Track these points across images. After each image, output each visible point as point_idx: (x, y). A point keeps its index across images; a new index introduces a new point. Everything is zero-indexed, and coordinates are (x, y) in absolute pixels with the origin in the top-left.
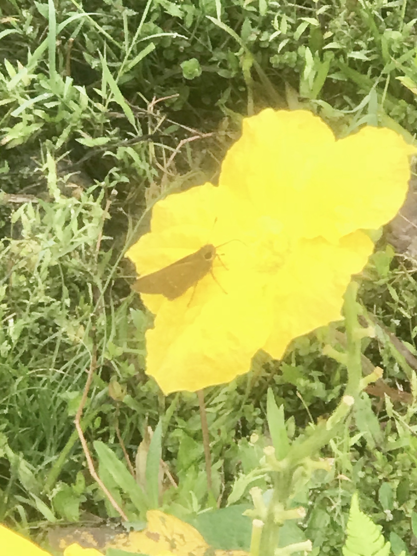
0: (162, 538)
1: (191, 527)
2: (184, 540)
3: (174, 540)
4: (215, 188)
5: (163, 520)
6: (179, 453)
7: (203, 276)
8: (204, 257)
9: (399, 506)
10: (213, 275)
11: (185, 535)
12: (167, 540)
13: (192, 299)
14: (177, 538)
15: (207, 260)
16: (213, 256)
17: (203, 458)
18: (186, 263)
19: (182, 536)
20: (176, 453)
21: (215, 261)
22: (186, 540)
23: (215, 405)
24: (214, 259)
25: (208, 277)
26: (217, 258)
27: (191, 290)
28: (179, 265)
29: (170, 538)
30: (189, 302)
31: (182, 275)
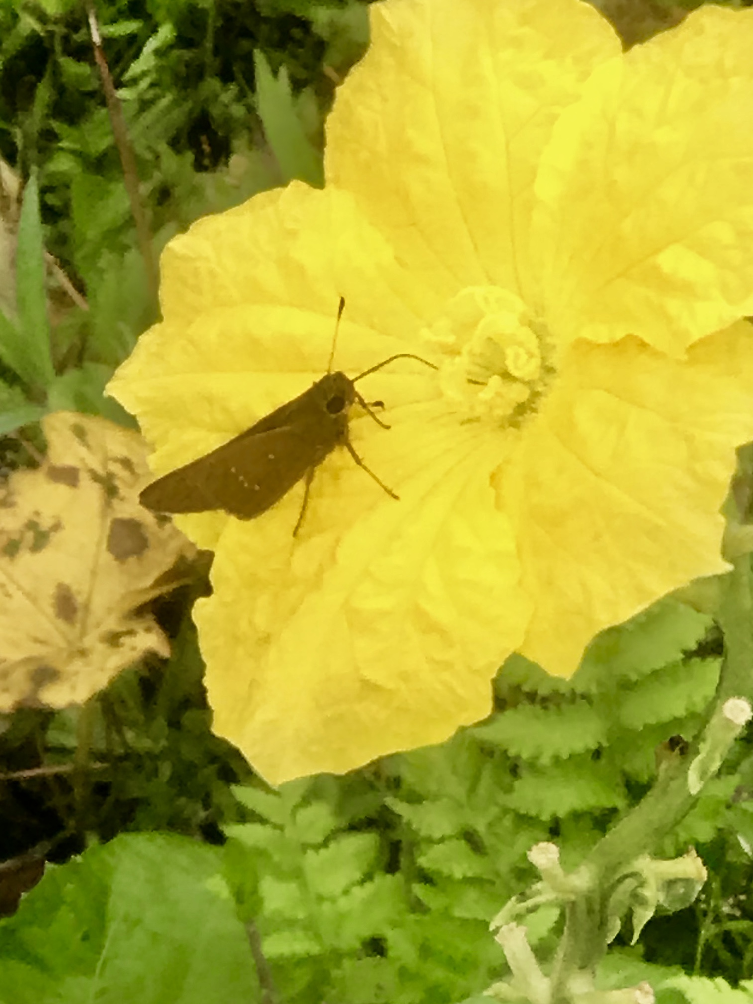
0: (84, 479)
3: (111, 476)
4: (317, 192)
5: (80, 433)
6: (74, 204)
8: (325, 409)
12: (96, 478)
13: (302, 515)
14: (115, 468)
15: (332, 416)
16: (347, 403)
18: (278, 430)
19: (126, 463)
20: (67, 205)
23: (135, 81)
24: (351, 408)
29: (101, 472)
30: (295, 523)
31: (271, 457)
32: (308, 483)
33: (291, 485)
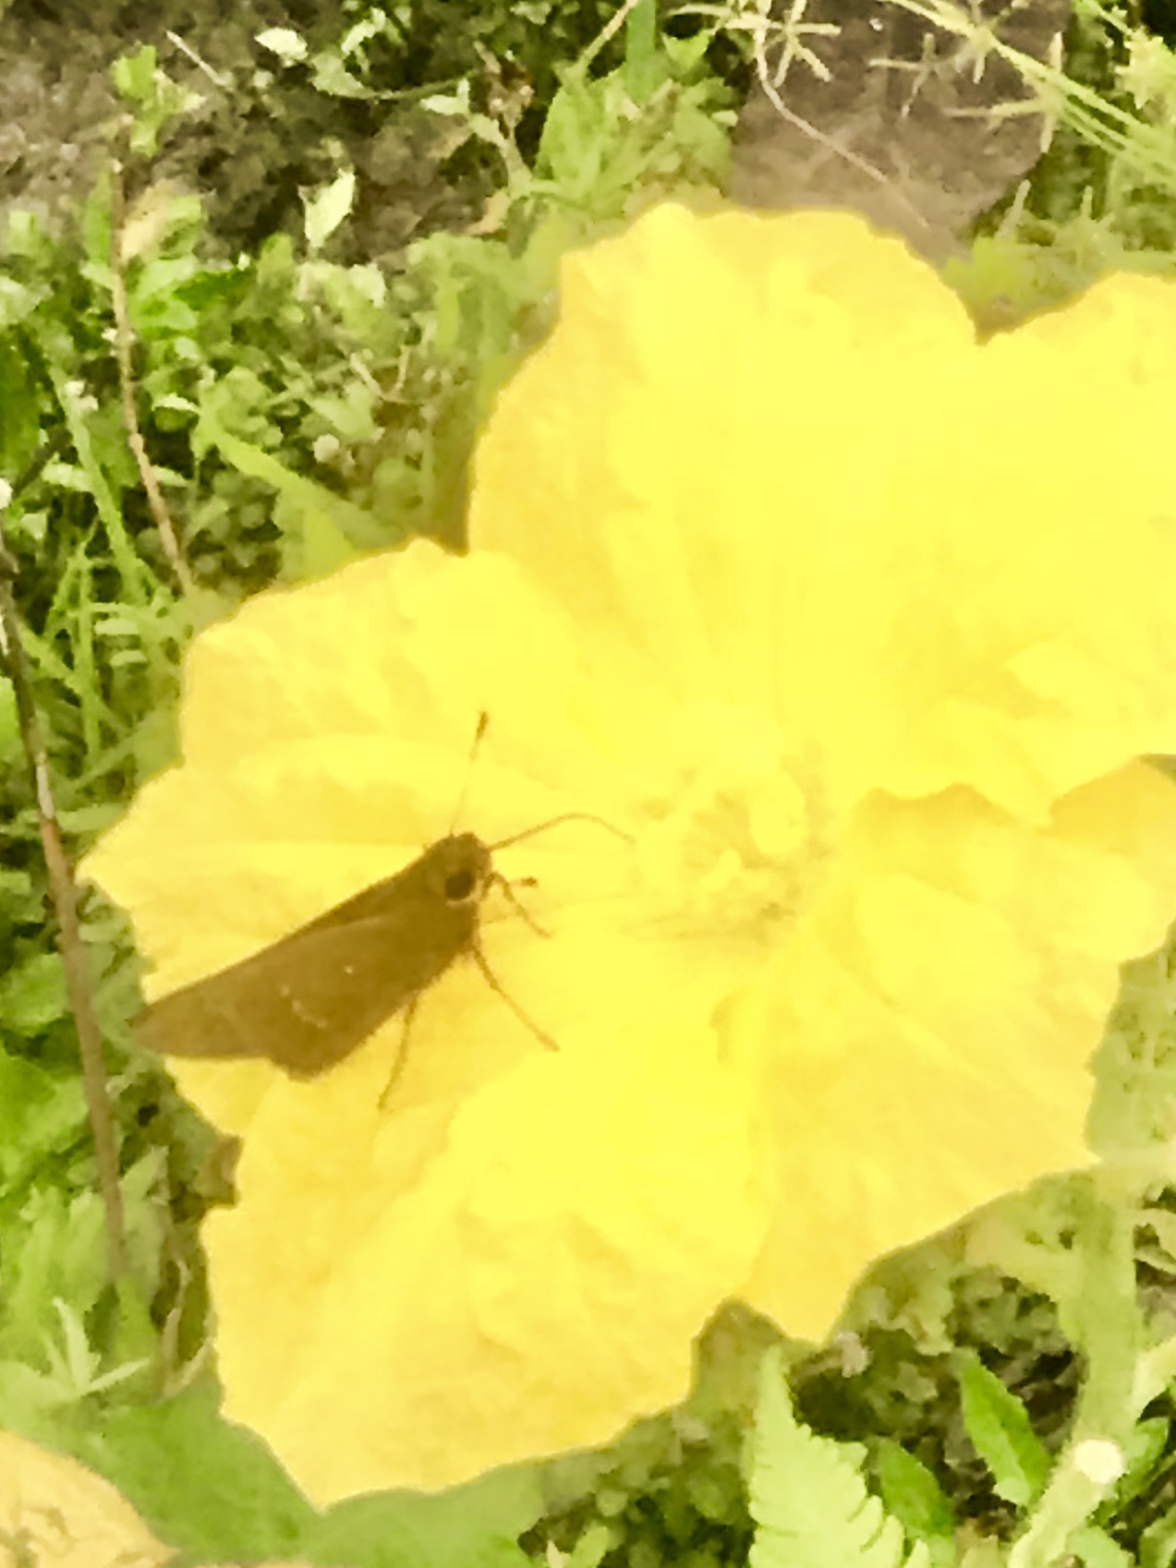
1: (84, 1473)
2: (63, 1530)
3: (25, 1535)
7: (439, 970)
8: (442, 892)
9: (893, 1316)
10: (484, 966)
11: (65, 1512)
13: (396, 1073)
14: (37, 1524)
15: (452, 903)
16: (479, 884)
17: (84, 1141)
19: (54, 1517)
21: (489, 902)
22: (73, 1532)
24: (484, 894)
25: (460, 978)
26: (495, 890)
27: (390, 1030)
28: (335, 930)
29: (10, 1530)
30: (382, 1089)
31: (349, 970)
32: (407, 1021)
33: (379, 1021)
